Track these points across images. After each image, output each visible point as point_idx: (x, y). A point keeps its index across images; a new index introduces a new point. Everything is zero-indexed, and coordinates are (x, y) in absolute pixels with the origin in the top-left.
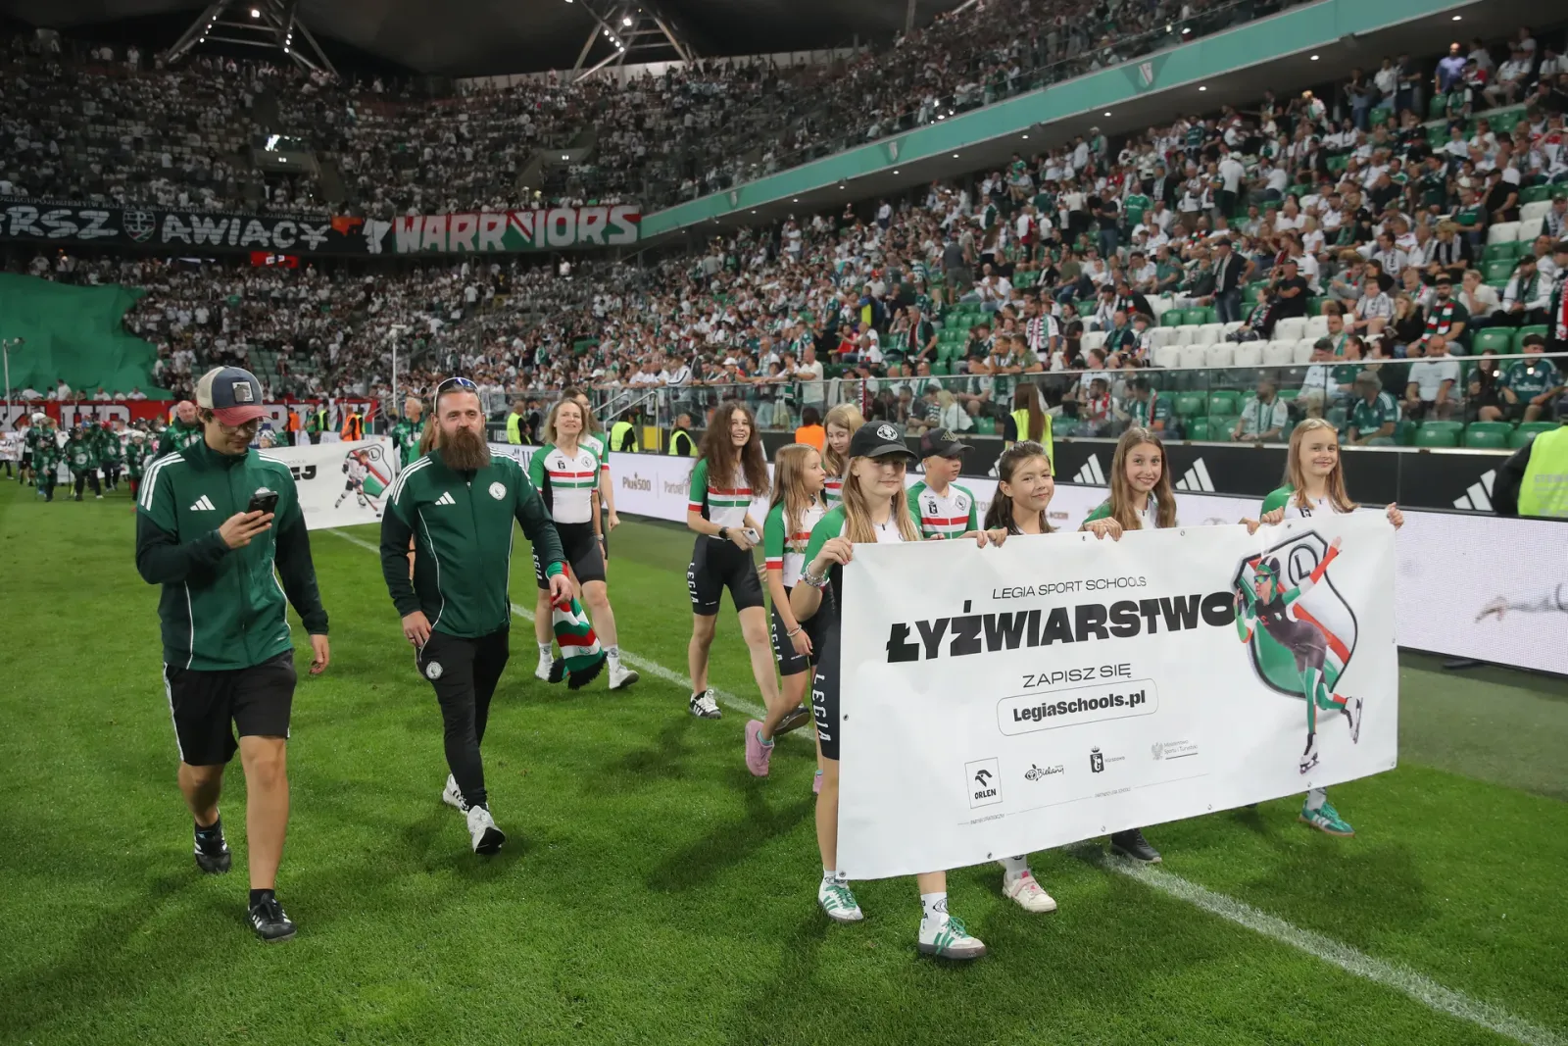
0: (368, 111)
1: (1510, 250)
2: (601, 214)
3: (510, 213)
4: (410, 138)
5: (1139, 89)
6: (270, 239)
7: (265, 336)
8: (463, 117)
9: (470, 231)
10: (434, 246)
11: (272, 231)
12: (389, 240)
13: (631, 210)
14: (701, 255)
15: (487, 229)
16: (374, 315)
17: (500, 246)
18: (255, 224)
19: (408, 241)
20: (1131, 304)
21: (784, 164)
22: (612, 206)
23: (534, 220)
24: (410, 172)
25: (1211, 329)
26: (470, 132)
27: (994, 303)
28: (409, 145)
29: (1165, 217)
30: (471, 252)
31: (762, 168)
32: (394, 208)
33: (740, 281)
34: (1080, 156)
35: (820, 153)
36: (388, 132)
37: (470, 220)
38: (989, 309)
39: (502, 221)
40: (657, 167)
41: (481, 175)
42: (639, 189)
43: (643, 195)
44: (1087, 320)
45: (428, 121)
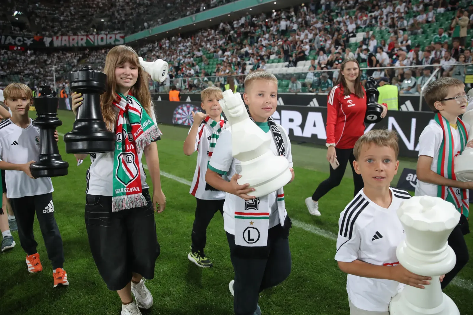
0: (43, 5)
1: (355, 45)
2: (113, 36)
3: (87, 36)
4: (56, 14)
5: (259, 3)
6: (15, 42)
7: (15, 70)
8: (72, 8)
9: (76, 41)
10: (65, 45)
11: (15, 40)
12: (51, 43)
13: (122, 35)
14: (142, 47)
15: (80, 40)
16: (49, 64)
17: (84, 45)
18: (9, 37)
19: (57, 43)
20: (259, 58)
21: (164, 22)
22: (116, 34)
23: (94, 38)
24: (57, 24)
25: (280, 64)
26: (74, 12)
27: (222, 58)
28: (55, 16)
29: (267, 36)
30: (76, 47)
31: (158, 23)
32: (52, 34)
33: (153, 54)
34: (243, 20)
35: (174, 19)
36: (49, 12)
37: (76, 37)
38: (221, 60)
39: (85, 38)
40: (128, 23)
41: (79, 25)
42: (124, 29)
43: (125, 31)
44: (248, 62)
45: (61, 9)
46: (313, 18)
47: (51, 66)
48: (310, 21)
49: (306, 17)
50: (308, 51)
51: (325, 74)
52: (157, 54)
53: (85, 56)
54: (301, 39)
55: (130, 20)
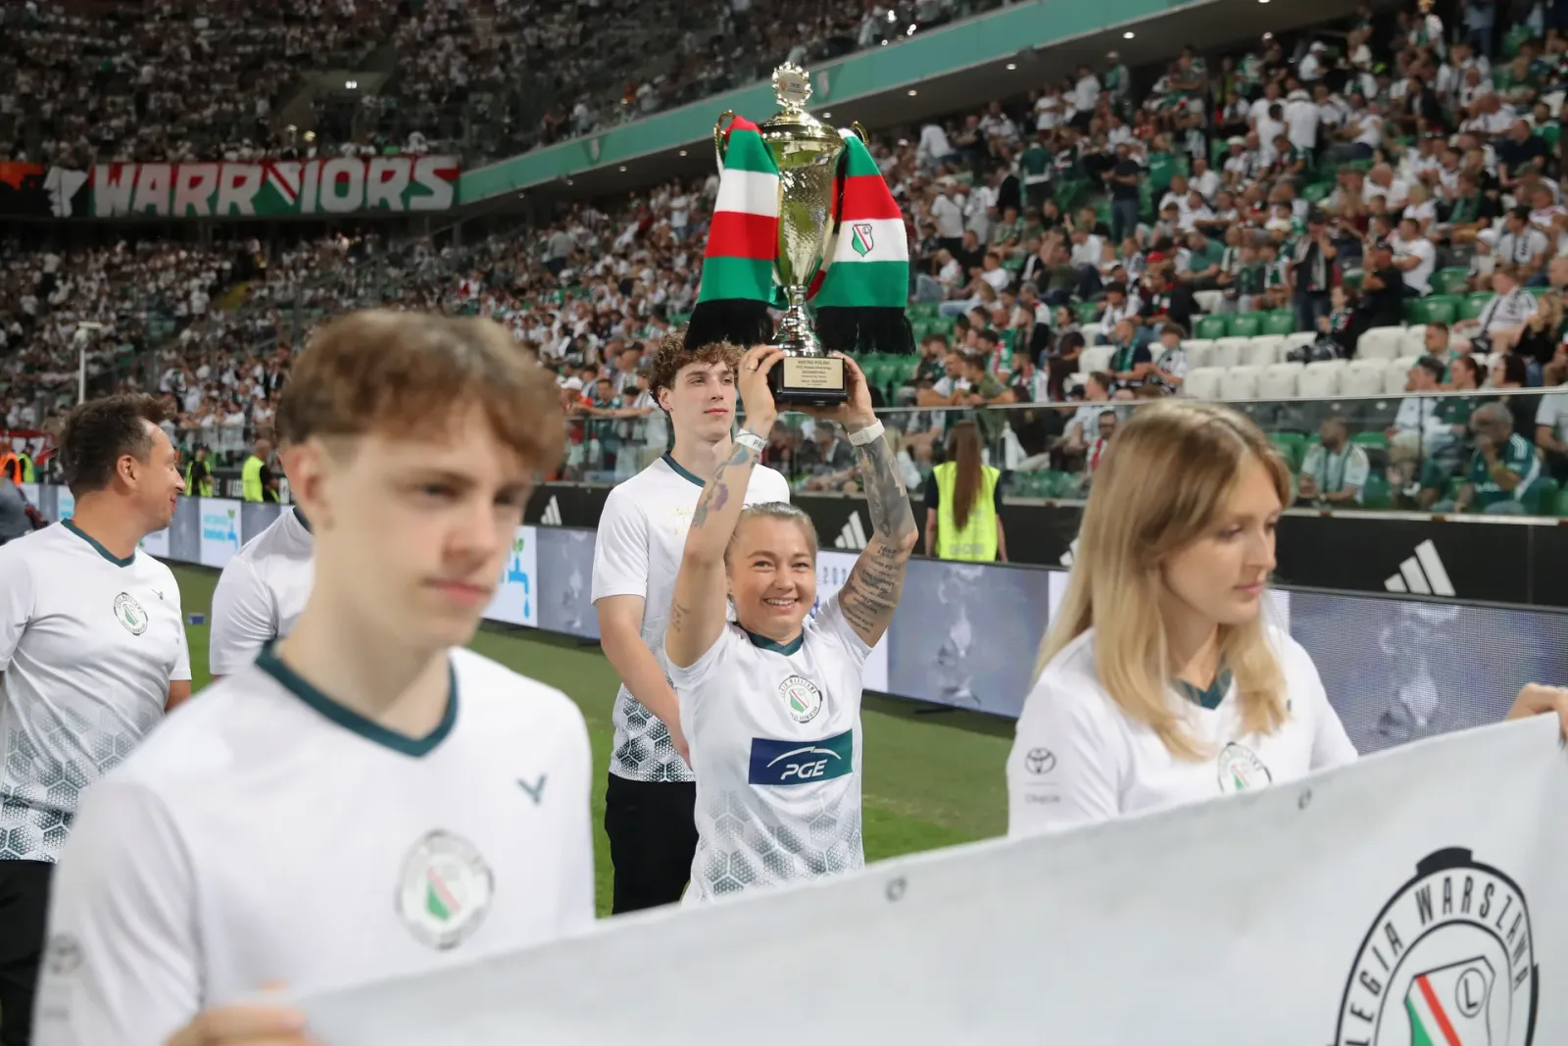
0: (58, 9)
2: (401, 168)
3: (267, 164)
4: (120, 49)
8: (202, 23)
9: (206, 188)
10: (151, 208)
12: (83, 198)
13: (447, 162)
14: (547, 231)
15: (231, 185)
16: (58, 307)
17: (247, 208)
19: (111, 198)
21: (667, 101)
22: (415, 157)
23: (302, 174)
24: (120, 100)
25: (1267, 343)
26: (211, 44)
27: (958, 304)
28: (117, 60)
29: (1208, 182)
30: (205, 220)
31: (635, 106)
32: (92, 151)
33: (599, 269)
34: (1084, 94)
35: (720, 86)
36: (87, 40)
37: (208, 171)
38: (950, 313)
39: (254, 174)
40: (483, 101)
41: (227, 107)
42: (458, 132)
43: (464, 141)
44: (1090, 330)
45: (148, 26)
46: (1475, 80)
47: (69, 315)
48: (1457, 94)
49: (1434, 76)
50: (1426, 269)
51: (1499, 411)
52: (622, 268)
53: (246, 270)
54: (1391, 204)
55: (492, 86)
